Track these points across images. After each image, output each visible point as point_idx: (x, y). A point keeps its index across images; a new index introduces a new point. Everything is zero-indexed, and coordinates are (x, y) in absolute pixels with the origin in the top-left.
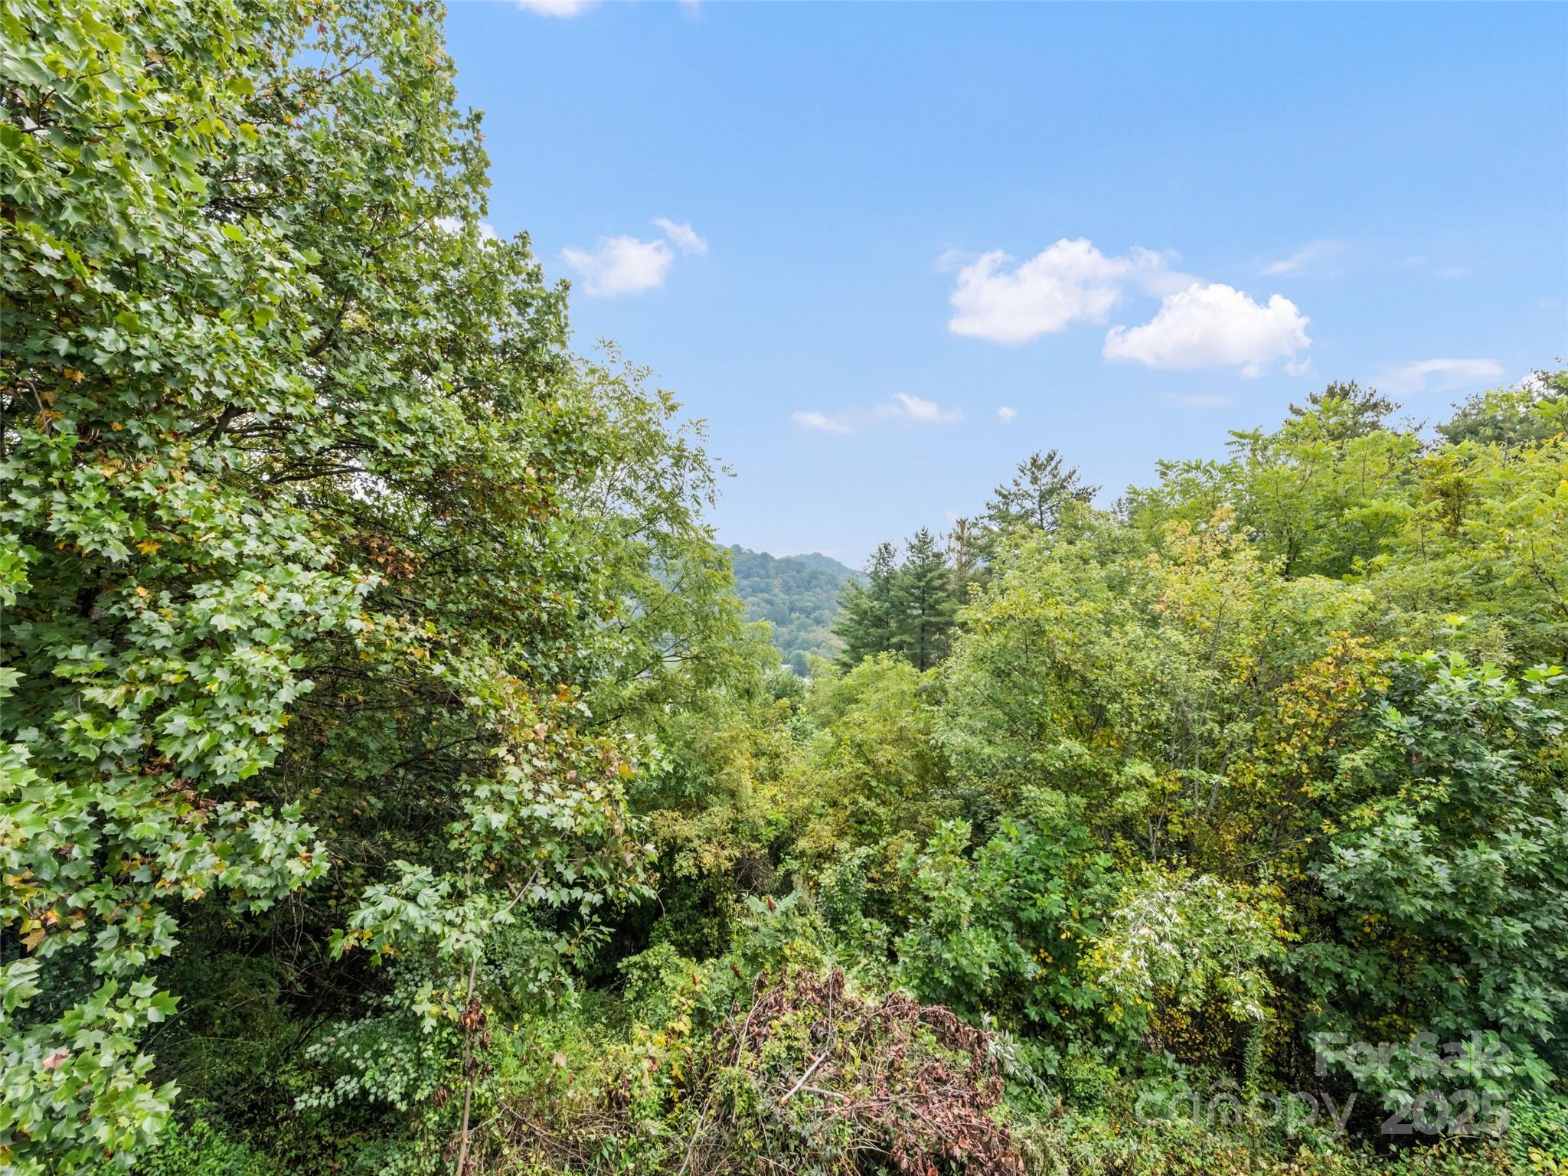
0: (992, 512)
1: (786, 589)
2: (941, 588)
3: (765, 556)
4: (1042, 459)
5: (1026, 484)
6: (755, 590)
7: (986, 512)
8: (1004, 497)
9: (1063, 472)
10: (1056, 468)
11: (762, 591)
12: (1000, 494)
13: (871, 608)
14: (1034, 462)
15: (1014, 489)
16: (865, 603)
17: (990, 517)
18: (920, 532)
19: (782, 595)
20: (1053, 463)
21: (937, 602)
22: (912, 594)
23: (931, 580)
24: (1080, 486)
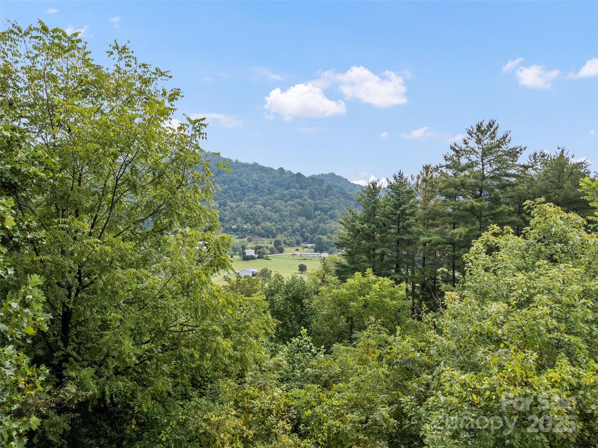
0: (448, 163)
1: (312, 196)
2: (412, 214)
3: (299, 175)
4: (484, 127)
5: (473, 143)
6: (292, 197)
7: (444, 163)
8: (457, 152)
9: (499, 135)
10: (494, 132)
11: (297, 198)
12: (454, 150)
13: (362, 229)
14: (479, 128)
15: (464, 146)
16: (358, 225)
17: (447, 167)
18: (397, 174)
19: (309, 200)
20: (492, 129)
21: (409, 225)
22: (391, 219)
23: (405, 209)
24: (511, 146)
